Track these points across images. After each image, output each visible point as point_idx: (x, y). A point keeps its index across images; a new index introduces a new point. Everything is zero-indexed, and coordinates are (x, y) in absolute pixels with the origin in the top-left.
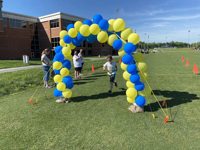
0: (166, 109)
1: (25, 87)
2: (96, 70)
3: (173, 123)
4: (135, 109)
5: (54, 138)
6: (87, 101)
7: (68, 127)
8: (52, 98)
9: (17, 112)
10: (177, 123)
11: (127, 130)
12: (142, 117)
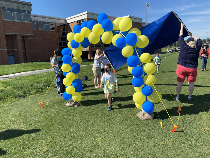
1: (42, 90)
2: (119, 72)
3: (182, 133)
4: (143, 115)
9: (26, 114)
10: (187, 133)
11: (127, 138)
12: (149, 125)
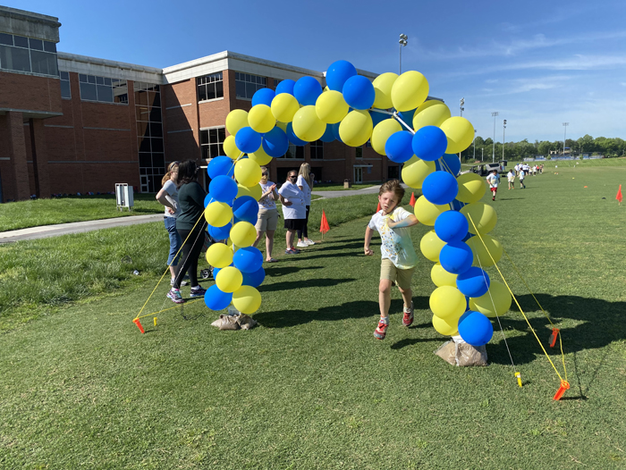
0: (562, 358)
1: (120, 280)
2: (334, 229)
3: (582, 402)
4: (459, 354)
5: (205, 437)
6: (306, 326)
7: (248, 406)
8: (202, 315)
9: (97, 353)
10: (596, 402)
11: (431, 419)
12: (481, 381)
